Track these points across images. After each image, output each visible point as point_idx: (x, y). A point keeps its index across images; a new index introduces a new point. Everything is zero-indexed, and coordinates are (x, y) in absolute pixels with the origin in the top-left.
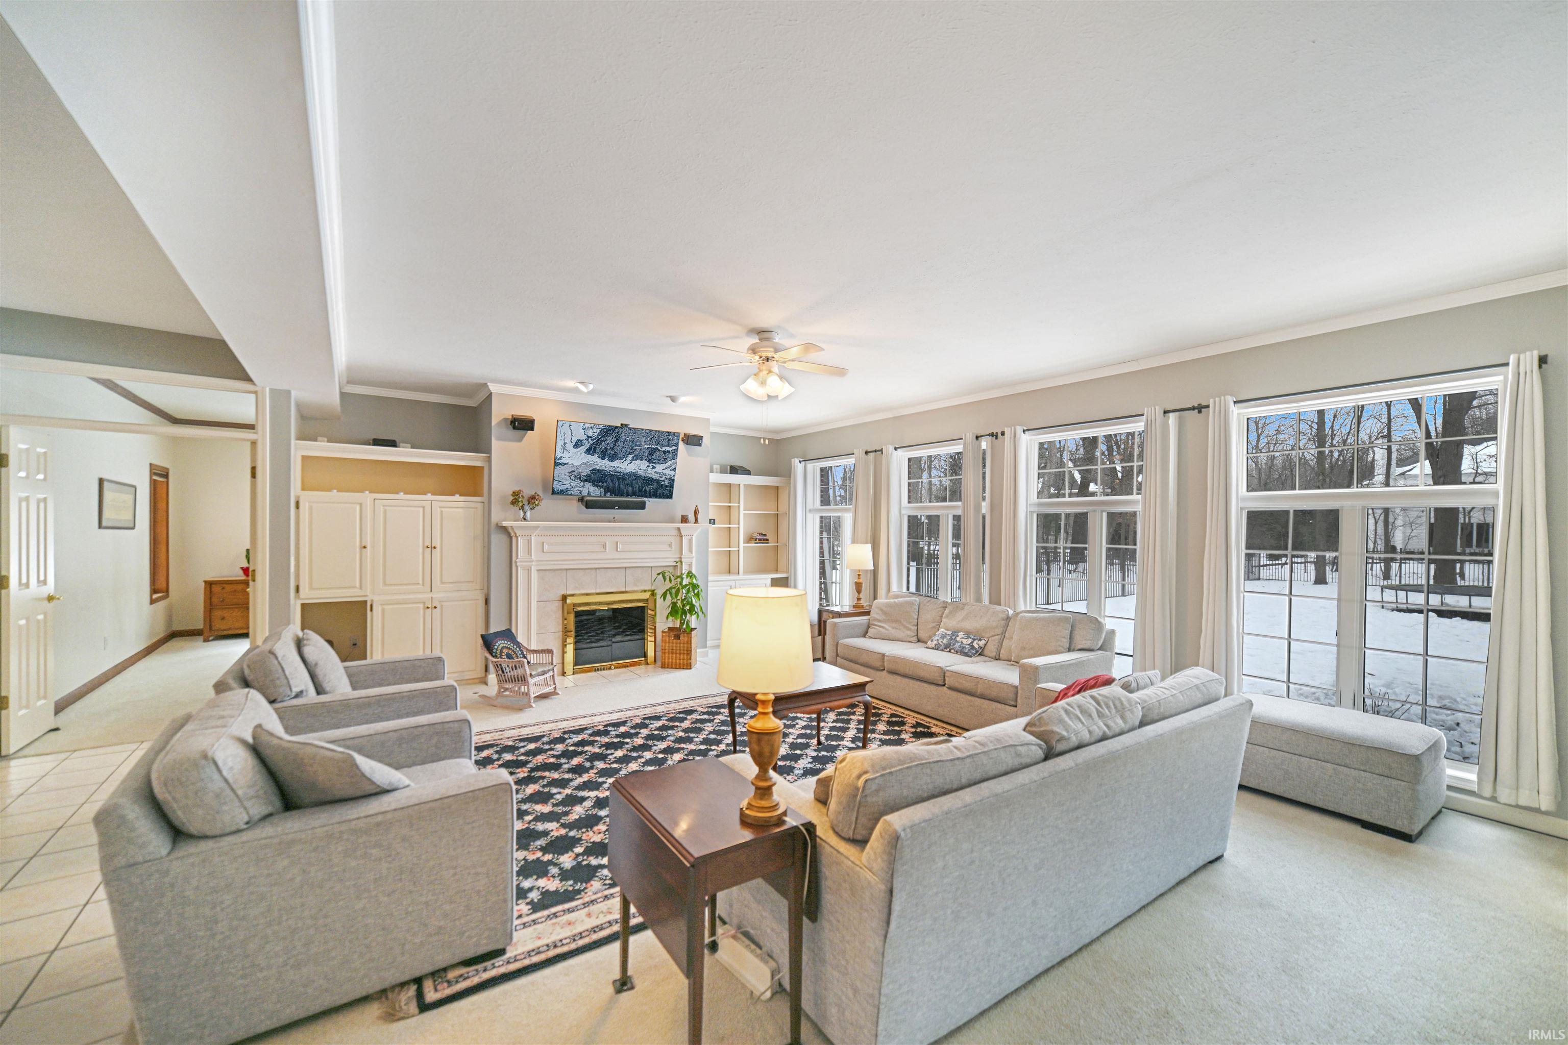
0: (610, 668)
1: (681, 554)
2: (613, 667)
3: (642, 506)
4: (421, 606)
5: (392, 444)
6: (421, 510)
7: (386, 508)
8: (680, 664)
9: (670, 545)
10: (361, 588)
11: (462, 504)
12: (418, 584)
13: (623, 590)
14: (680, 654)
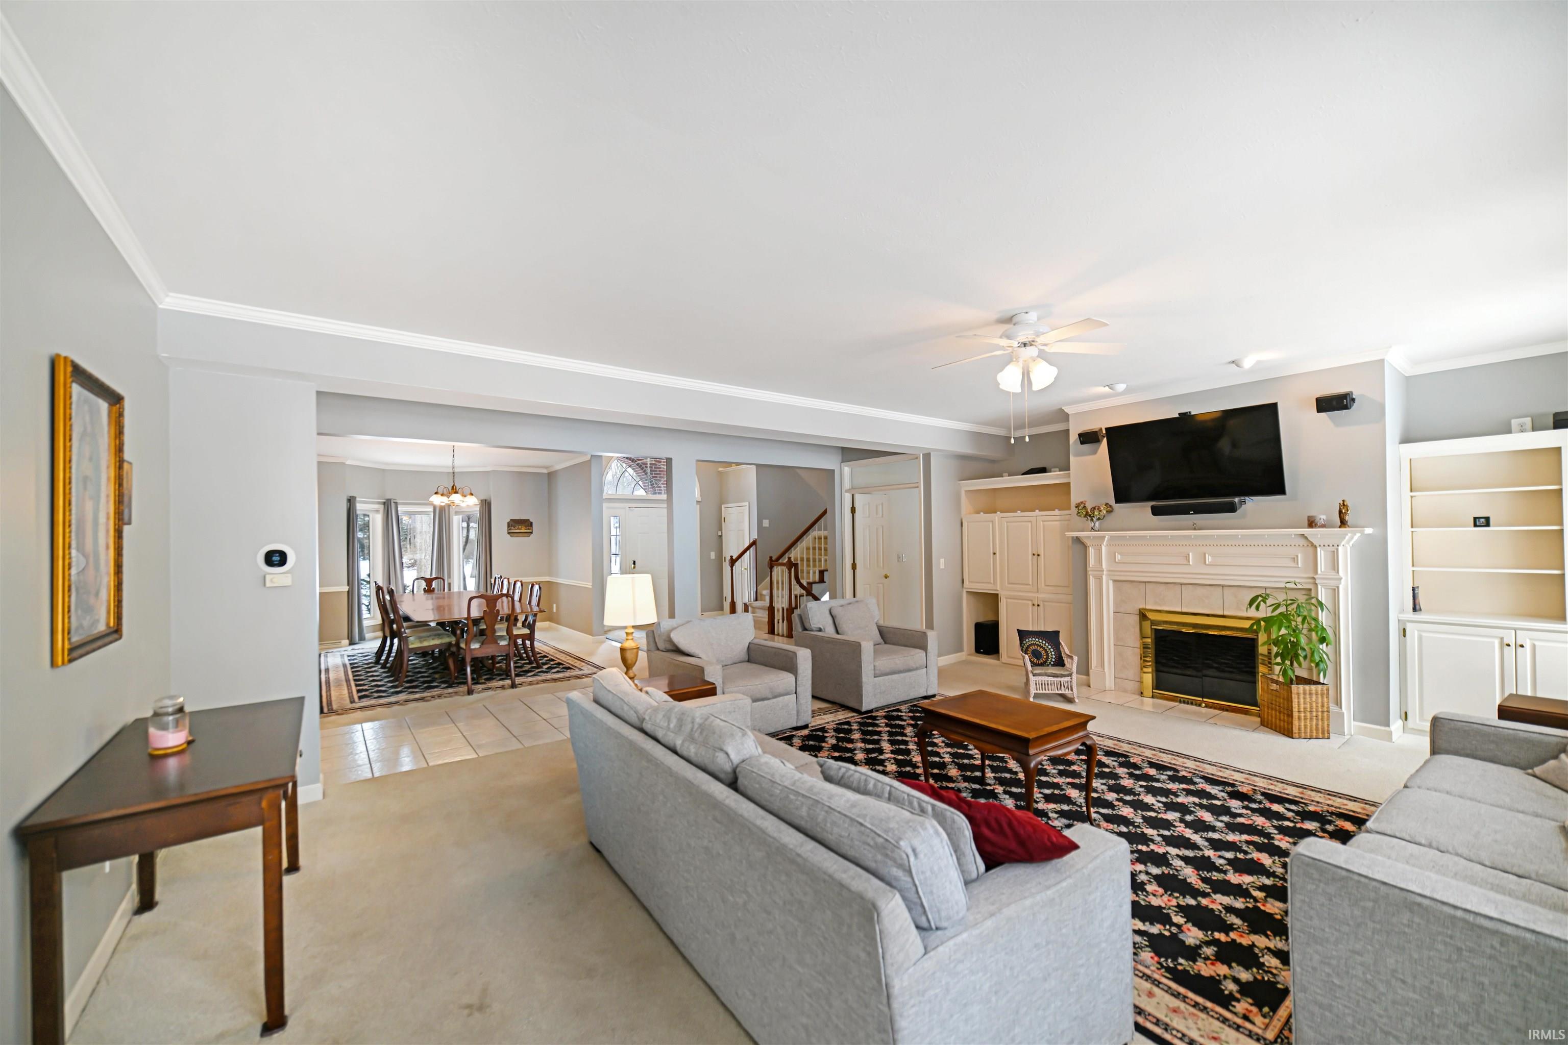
0: (1200, 705)
1: (1316, 572)
2: (1204, 705)
3: (1232, 508)
4: (1030, 603)
5: (1043, 470)
6: (1029, 524)
7: (1009, 524)
8: (1280, 727)
9: (1295, 559)
10: (994, 584)
11: (1058, 518)
12: (1029, 584)
13: (1221, 613)
14: (1280, 712)
